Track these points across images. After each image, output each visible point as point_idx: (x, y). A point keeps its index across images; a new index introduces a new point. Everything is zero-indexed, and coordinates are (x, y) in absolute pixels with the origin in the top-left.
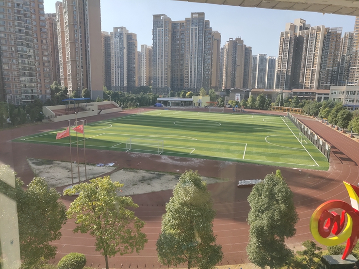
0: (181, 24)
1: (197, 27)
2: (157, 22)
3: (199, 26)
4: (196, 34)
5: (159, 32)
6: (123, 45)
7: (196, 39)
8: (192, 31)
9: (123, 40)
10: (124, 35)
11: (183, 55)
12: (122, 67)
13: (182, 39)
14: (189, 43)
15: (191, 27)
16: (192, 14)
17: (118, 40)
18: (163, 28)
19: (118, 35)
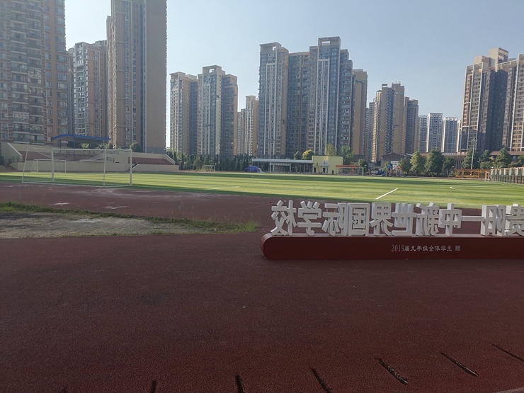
0: (303, 57)
1: (328, 60)
2: (267, 55)
3: (330, 57)
4: (326, 70)
5: (269, 70)
6: (215, 92)
7: (326, 78)
8: (320, 66)
9: (216, 85)
10: (218, 77)
11: (305, 104)
12: (213, 126)
13: (305, 80)
14: (314, 84)
15: (319, 60)
16: (321, 40)
17: (209, 85)
18: (276, 64)
19: (209, 77)
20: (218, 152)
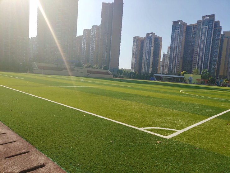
0: (194, 26)
1: (207, 27)
2: (176, 26)
3: (208, 25)
4: (206, 32)
5: (176, 33)
6: (151, 45)
7: (205, 36)
8: (202, 30)
9: (151, 41)
10: (153, 37)
11: (193, 49)
12: (149, 60)
13: (194, 37)
14: (198, 39)
15: (202, 27)
16: (204, 17)
17: (149, 41)
18: (179, 30)
19: (149, 38)
20: (150, 72)
